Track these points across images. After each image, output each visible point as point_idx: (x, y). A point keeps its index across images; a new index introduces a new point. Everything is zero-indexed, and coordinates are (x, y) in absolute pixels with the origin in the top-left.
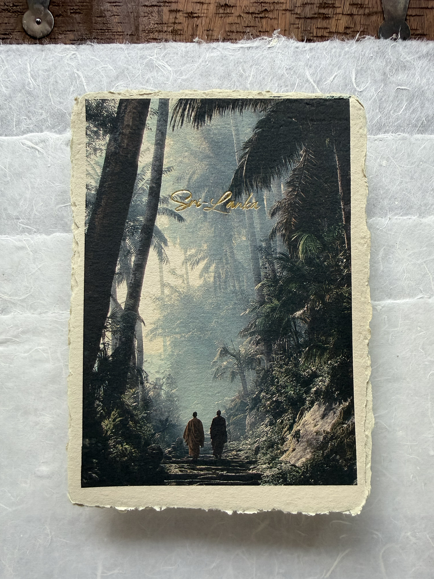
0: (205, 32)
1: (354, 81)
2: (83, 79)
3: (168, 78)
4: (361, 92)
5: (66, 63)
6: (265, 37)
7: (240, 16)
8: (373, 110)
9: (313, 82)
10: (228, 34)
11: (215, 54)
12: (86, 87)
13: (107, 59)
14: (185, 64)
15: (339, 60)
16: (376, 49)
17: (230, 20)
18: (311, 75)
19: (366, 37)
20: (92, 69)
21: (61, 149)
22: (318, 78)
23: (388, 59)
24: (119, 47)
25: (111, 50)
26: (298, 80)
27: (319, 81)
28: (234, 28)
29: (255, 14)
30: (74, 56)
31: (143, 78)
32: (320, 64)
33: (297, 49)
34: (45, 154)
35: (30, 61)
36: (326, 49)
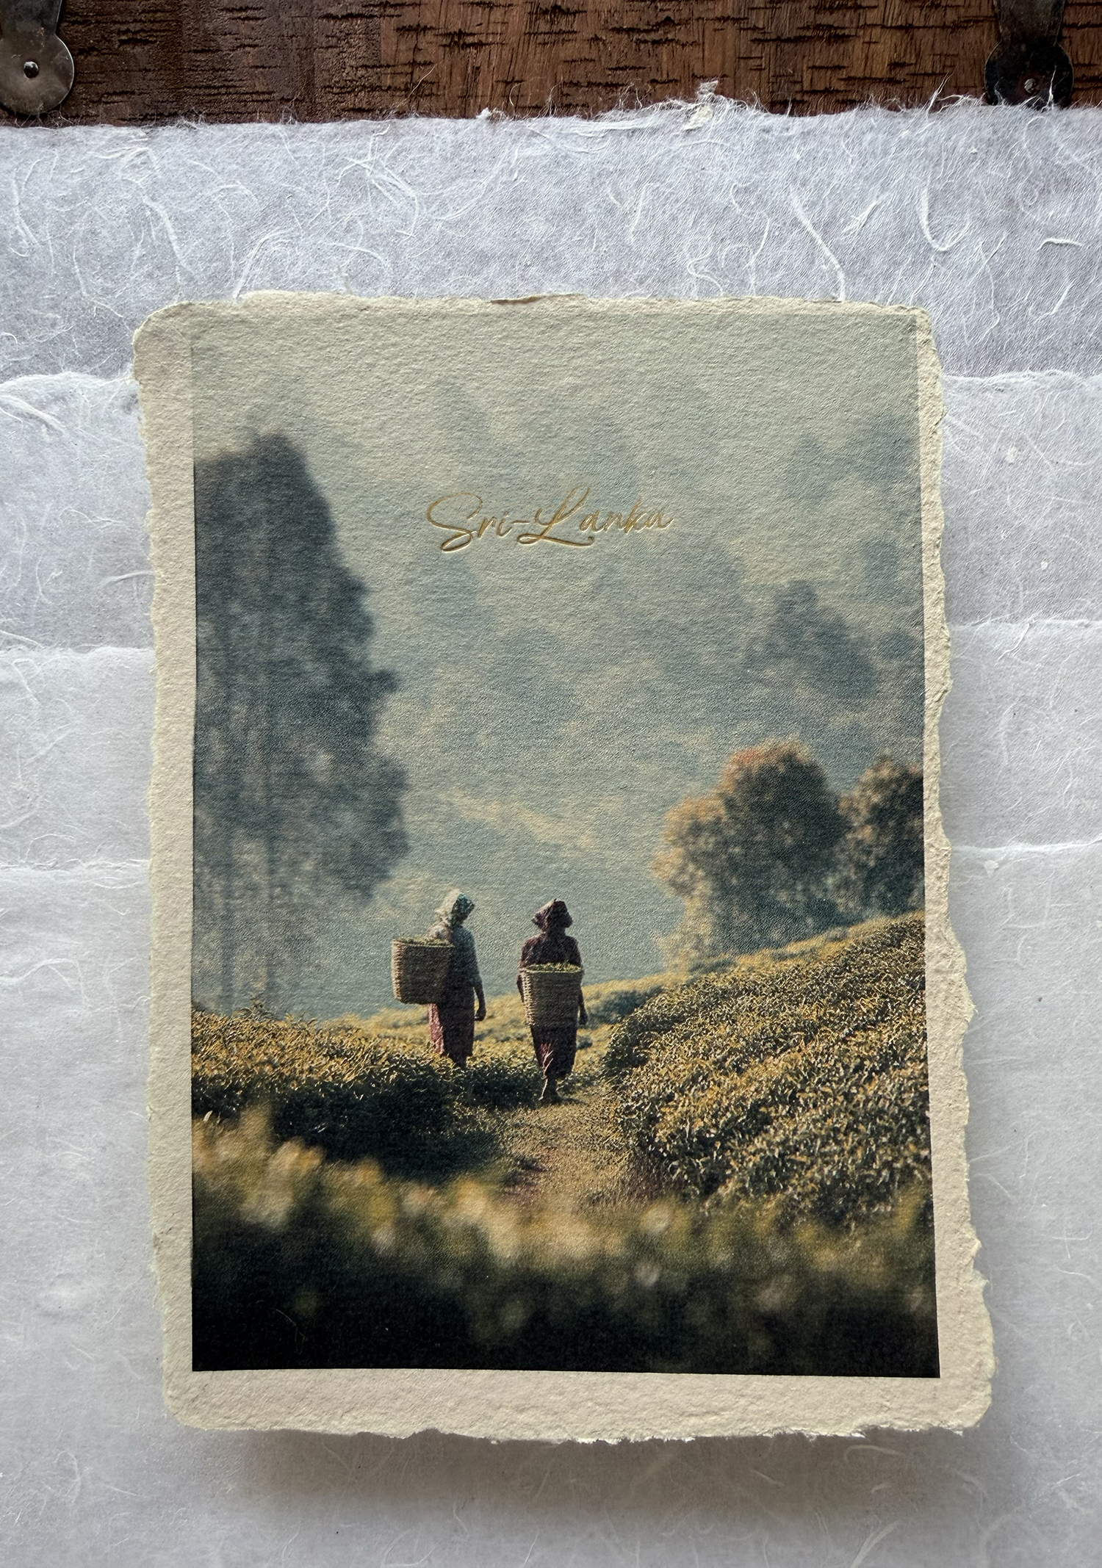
0: (501, 86)
1: (926, 223)
2: (169, 225)
3: (406, 220)
4: (945, 252)
5: (118, 179)
6: (676, 102)
7: (596, 39)
8: (978, 304)
9: (810, 228)
10: (565, 90)
11: (538, 150)
12: (176, 248)
13: (235, 167)
14: (453, 179)
15: (884, 162)
16: (987, 133)
17: (569, 50)
18: (805, 206)
19: (958, 98)
20: (192, 197)
21: (111, 420)
22: (826, 215)
23: (1019, 160)
24: (267, 132)
25: (246, 143)
26: (769, 221)
27: (827, 225)
28: (580, 74)
29: (639, 31)
30: (143, 158)
31: (337, 219)
32: (831, 176)
33: (766, 136)
34: (66, 435)
35: (19, 174)
36: (847, 136)
